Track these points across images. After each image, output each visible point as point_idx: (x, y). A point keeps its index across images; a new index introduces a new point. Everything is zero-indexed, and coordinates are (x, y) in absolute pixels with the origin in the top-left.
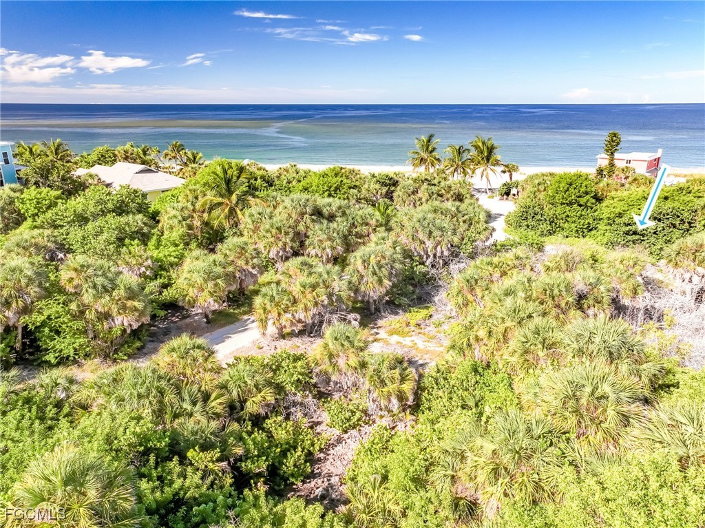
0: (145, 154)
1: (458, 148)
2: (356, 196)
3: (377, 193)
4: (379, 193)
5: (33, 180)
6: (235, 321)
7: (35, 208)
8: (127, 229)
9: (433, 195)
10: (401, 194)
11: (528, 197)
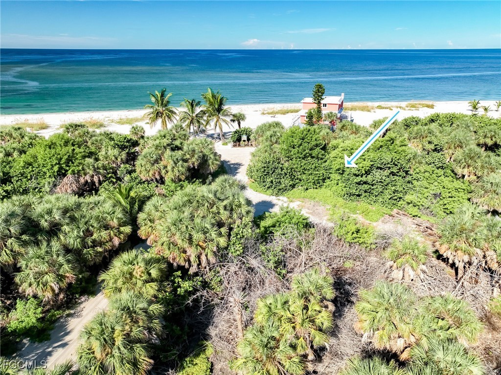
3: (117, 158)
4: (119, 159)
9: (179, 162)
10: (143, 163)
11: (266, 151)
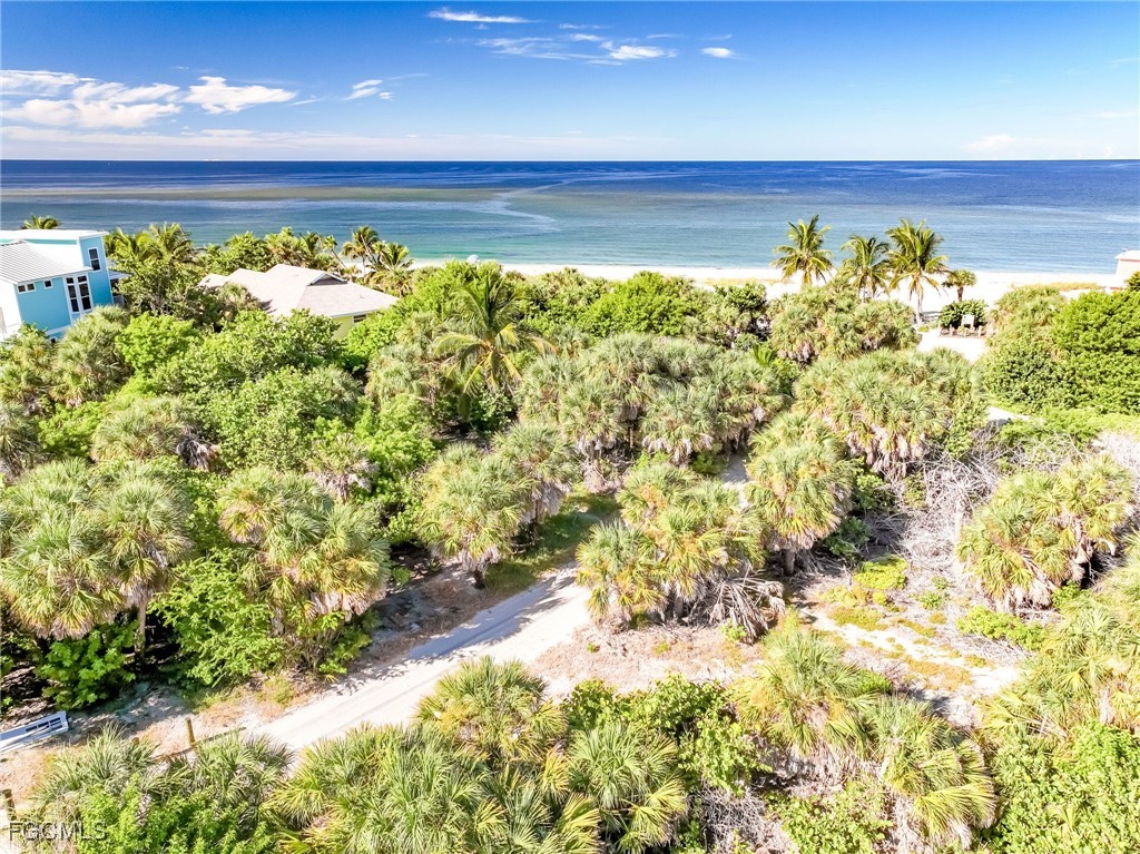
0: (311, 246)
1: (867, 241)
2: (698, 329)
3: (734, 323)
4: (738, 324)
5: (140, 299)
6: (529, 584)
7: (149, 352)
8: (318, 397)
9: (848, 331)
10: (786, 328)
11: (1019, 335)
